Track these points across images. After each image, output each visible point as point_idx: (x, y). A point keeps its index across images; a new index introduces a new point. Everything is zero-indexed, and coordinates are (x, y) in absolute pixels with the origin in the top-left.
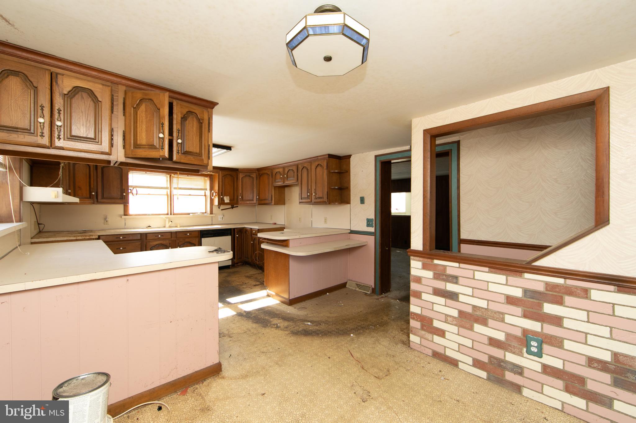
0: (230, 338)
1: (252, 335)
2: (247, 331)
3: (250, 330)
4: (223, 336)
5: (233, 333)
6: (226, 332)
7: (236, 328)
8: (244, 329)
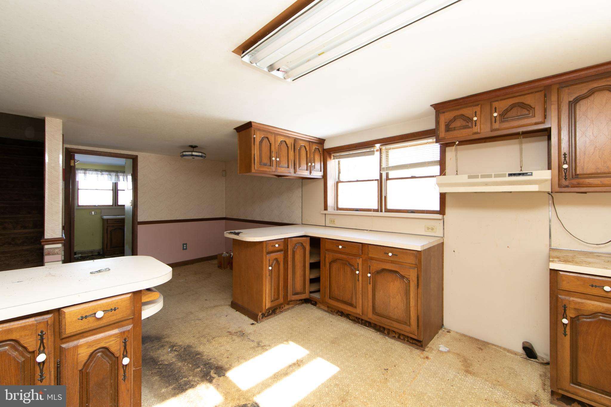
0: (230, 331)
1: (206, 335)
2: (211, 340)
3: (208, 341)
4: (237, 332)
5: (227, 336)
6: (235, 337)
7: (224, 344)
8: (214, 343)
